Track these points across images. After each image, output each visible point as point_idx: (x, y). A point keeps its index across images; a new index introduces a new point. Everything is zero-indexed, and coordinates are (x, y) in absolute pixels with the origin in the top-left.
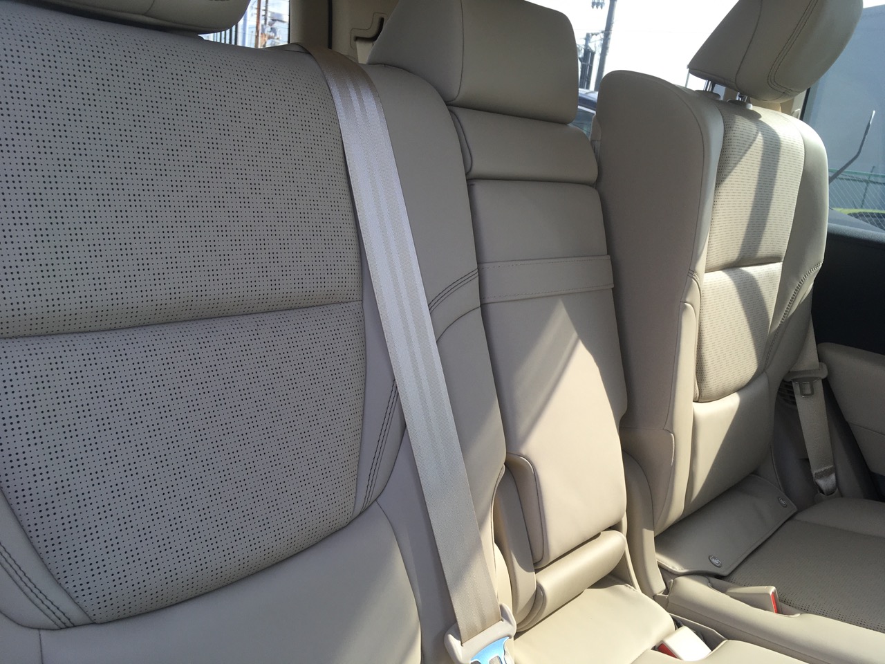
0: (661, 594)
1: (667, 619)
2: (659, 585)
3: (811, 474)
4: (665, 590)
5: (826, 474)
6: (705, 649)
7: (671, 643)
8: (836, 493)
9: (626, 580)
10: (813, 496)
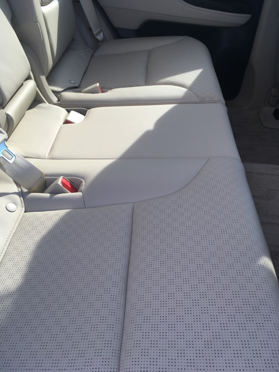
0: (57, 102)
1: (64, 111)
2: (55, 99)
3: (94, 35)
4: (58, 100)
5: (99, 33)
6: (82, 116)
7: (69, 119)
8: (104, 41)
9: (41, 101)
10: (97, 44)
